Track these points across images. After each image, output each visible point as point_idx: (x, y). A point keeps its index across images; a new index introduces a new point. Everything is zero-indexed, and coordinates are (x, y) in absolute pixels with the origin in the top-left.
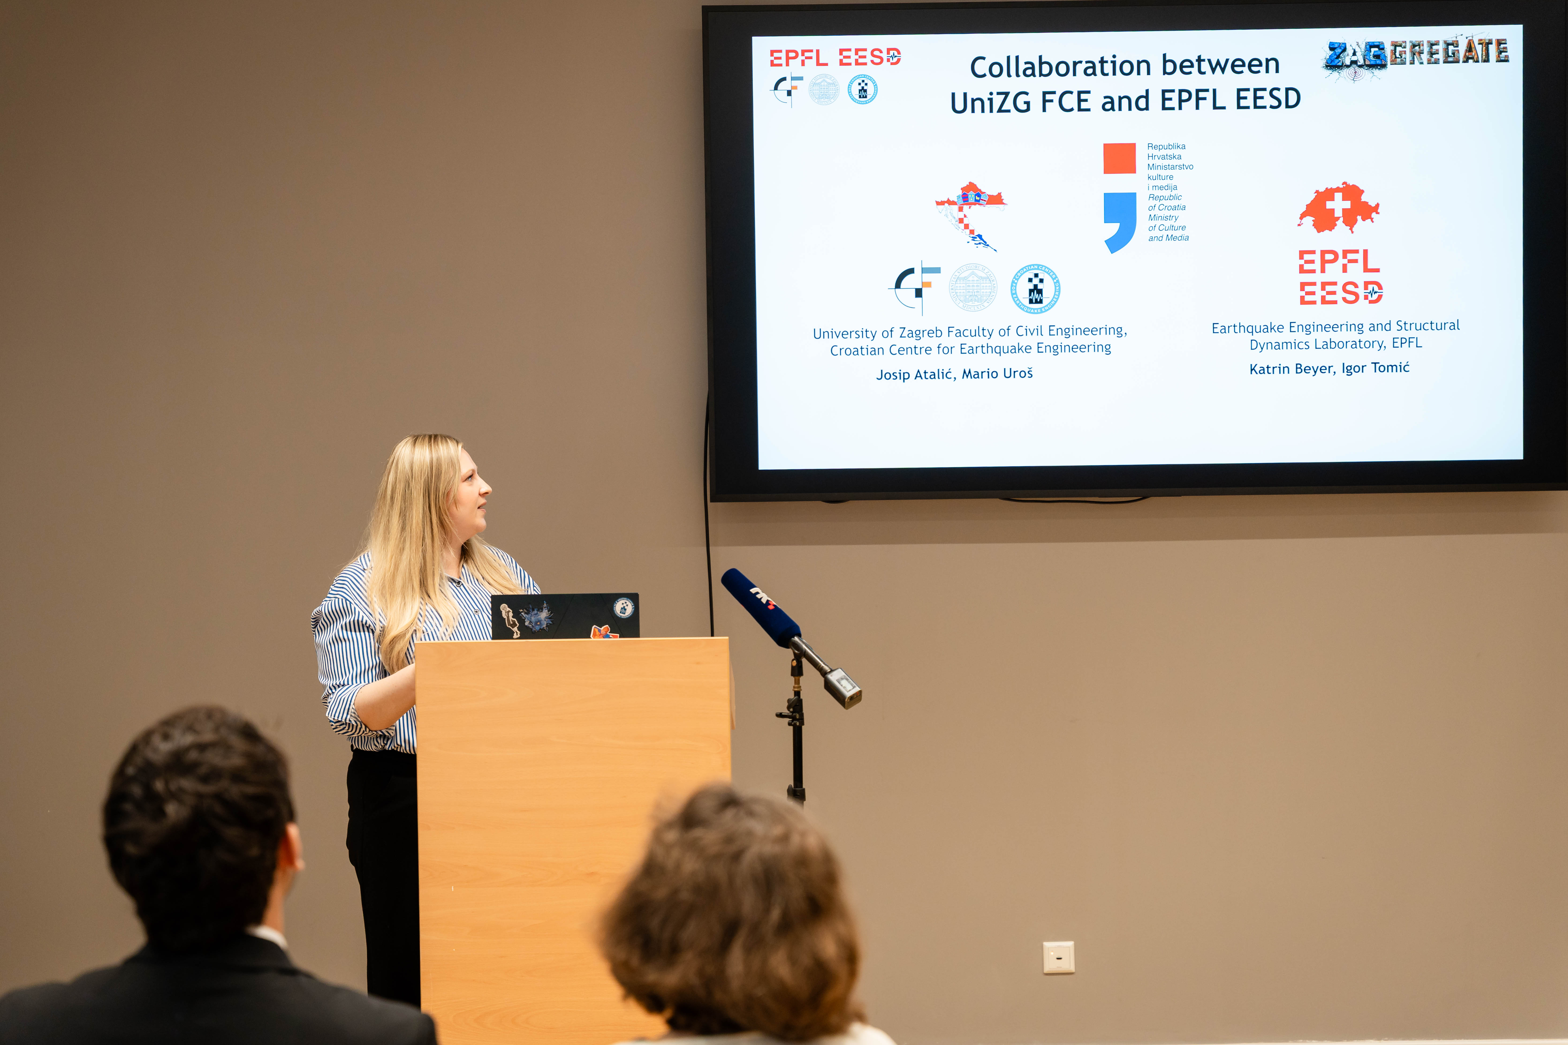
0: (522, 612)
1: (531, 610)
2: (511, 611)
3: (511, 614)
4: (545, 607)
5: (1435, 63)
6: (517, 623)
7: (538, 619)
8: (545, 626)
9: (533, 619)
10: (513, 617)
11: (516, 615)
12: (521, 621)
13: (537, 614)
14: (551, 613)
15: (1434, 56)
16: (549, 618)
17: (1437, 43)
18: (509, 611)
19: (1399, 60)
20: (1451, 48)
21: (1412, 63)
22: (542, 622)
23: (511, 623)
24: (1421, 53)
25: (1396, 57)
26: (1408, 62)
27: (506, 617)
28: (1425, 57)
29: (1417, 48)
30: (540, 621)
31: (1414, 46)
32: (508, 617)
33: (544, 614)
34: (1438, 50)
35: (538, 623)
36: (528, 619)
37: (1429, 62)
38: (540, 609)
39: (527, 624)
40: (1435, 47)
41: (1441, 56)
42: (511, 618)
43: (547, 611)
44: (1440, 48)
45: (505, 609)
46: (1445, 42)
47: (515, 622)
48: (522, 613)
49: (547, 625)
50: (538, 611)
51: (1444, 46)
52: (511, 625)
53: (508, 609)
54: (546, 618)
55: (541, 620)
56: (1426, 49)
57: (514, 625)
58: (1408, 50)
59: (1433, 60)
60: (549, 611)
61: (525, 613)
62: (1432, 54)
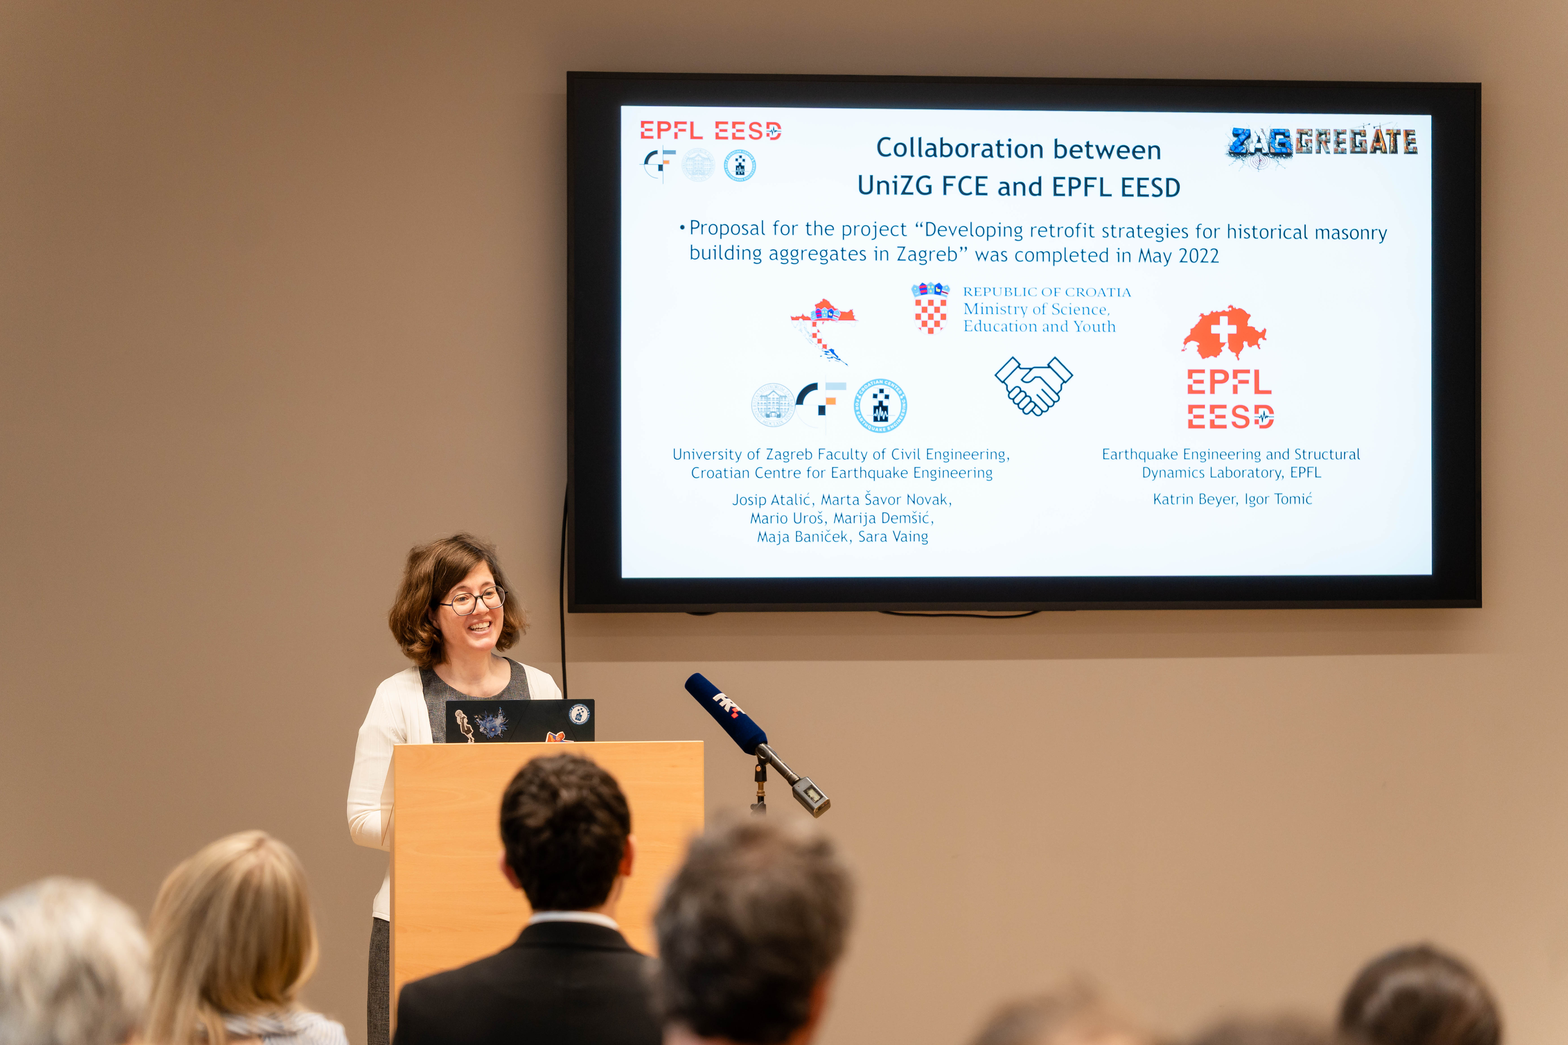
0: (477, 718)
1: (486, 716)
2: (466, 717)
3: (466, 720)
4: (500, 713)
5: (1342, 153)
6: (471, 729)
7: (493, 725)
8: (500, 732)
9: (488, 725)
10: (468, 723)
11: (471, 721)
12: (476, 727)
13: (492, 720)
14: (506, 720)
15: (1341, 145)
16: (504, 725)
17: (1344, 132)
18: (464, 718)
19: (1304, 149)
20: (1358, 137)
21: (1319, 152)
22: (497, 729)
23: (466, 729)
24: (1327, 142)
25: (1302, 146)
26: (1314, 151)
27: (461, 723)
28: (1332, 146)
29: (1323, 136)
30: (495, 727)
31: (1320, 134)
32: (463, 723)
33: (499, 721)
34: (1345, 140)
35: (493, 730)
36: (483, 726)
37: (1336, 152)
38: (496, 716)
39: (481, 730)
40: (1341, 136)
41: (1347, 146)
42: (465, 724)
43: (502, 717)
44: (1347, 137)
45: (460, 715)
46: (1352, 131)
47: (470, 728)
48: (477, 720)
49: (501, 731)
50: (493, 717)
51: (1352, 135)
52: (466, 732)
53: (463, 715)
54: (501, 724)
55: (497, 727)
56: (1333, 138)
57: (468, 731)
58: (1314, 138)
59: (1340, 150)
60: (504, 717)
61: (480, 719)
62: (1338, 143)
